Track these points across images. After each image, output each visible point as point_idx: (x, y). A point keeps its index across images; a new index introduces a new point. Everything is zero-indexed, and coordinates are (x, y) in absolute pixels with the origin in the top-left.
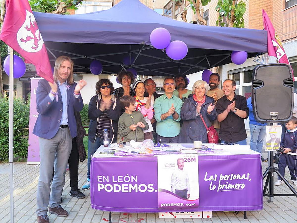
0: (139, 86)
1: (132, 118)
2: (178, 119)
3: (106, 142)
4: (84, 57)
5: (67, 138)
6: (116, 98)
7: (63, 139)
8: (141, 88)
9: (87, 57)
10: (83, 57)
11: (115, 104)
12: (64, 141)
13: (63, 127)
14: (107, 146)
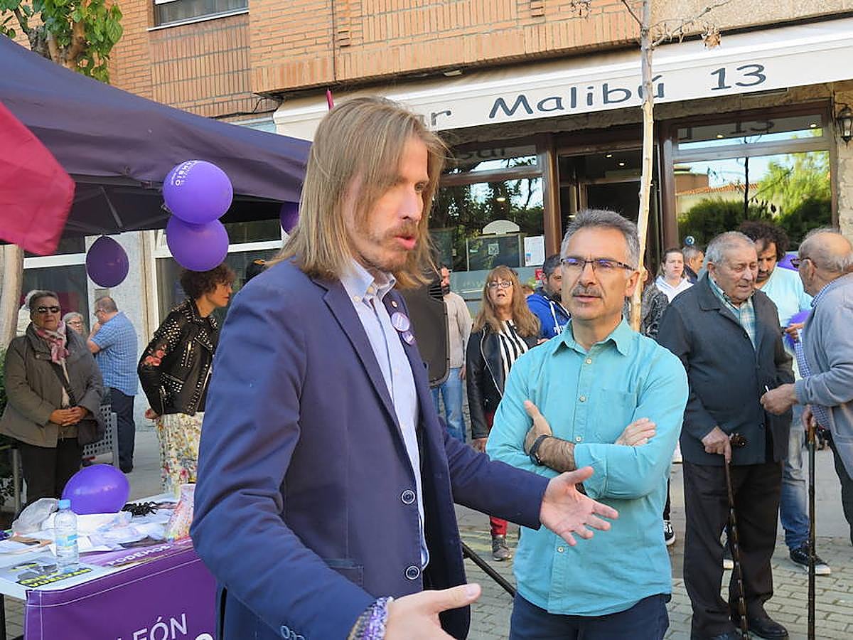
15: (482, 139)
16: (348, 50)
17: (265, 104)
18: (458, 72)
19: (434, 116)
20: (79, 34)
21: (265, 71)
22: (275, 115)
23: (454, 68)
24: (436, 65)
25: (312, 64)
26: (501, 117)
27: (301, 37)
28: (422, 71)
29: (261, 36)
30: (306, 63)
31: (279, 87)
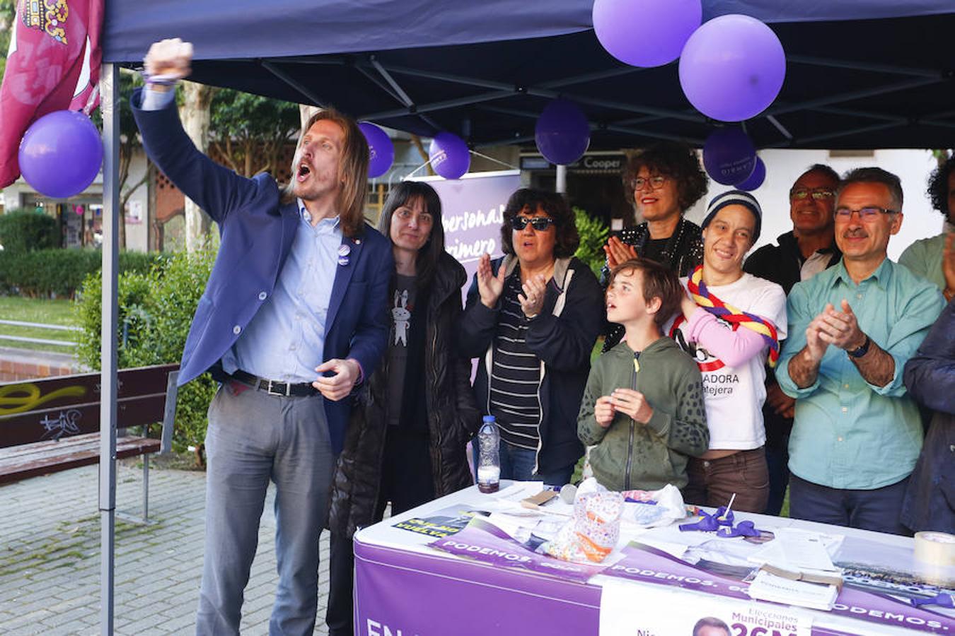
0: (726, 219)
1: (637, 369)
2: (891, 384)
3: (488, 473)
4: (512, 90)
5: (302, 439)
6: (571, 272)
7: (286, 444)
8: (731, 231)
9: (525, 90)
10: (508, 90)
11: (562, 300)
12: (289, 452)
13: (288, 394)
14: (494, 488)
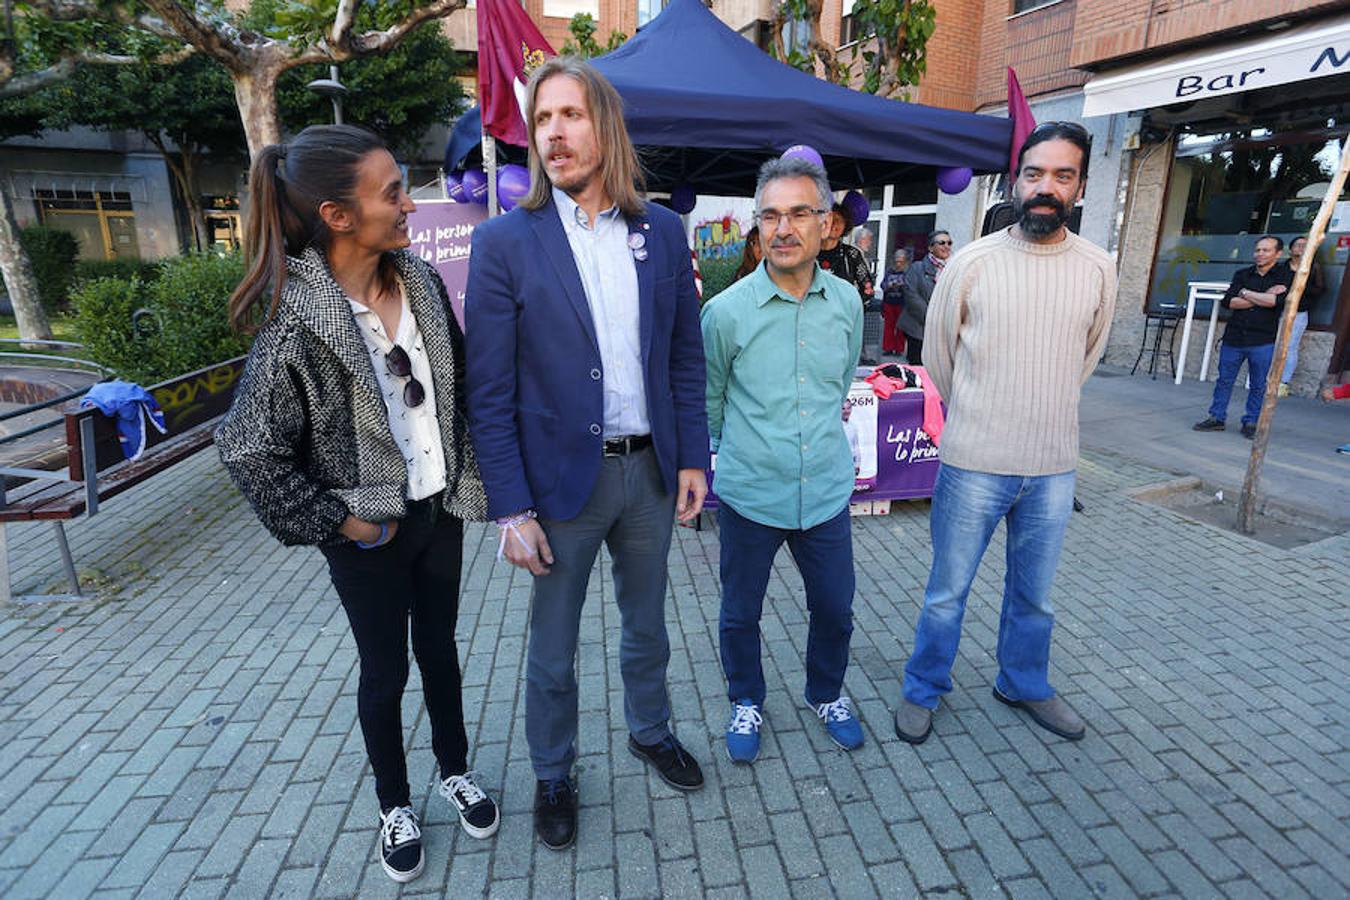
15: (1312, 95)
16: (1164, 16)
17: (1080, 76)
18: (1284, 24)
19: (1244, 75)
20: (902, 34)
21: (1083, 46)
22: (1087, 86)
23: (1278, 19)
24: (1256, 19)
25: (1126, 34)
26: (1327, 69)
27: (1123, 8)
28: (1241, 28)
29: (1086, 13)
30: (1122, 35)
31: (1093, 59)
